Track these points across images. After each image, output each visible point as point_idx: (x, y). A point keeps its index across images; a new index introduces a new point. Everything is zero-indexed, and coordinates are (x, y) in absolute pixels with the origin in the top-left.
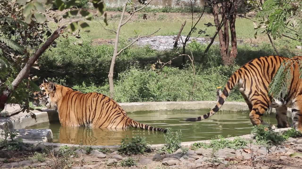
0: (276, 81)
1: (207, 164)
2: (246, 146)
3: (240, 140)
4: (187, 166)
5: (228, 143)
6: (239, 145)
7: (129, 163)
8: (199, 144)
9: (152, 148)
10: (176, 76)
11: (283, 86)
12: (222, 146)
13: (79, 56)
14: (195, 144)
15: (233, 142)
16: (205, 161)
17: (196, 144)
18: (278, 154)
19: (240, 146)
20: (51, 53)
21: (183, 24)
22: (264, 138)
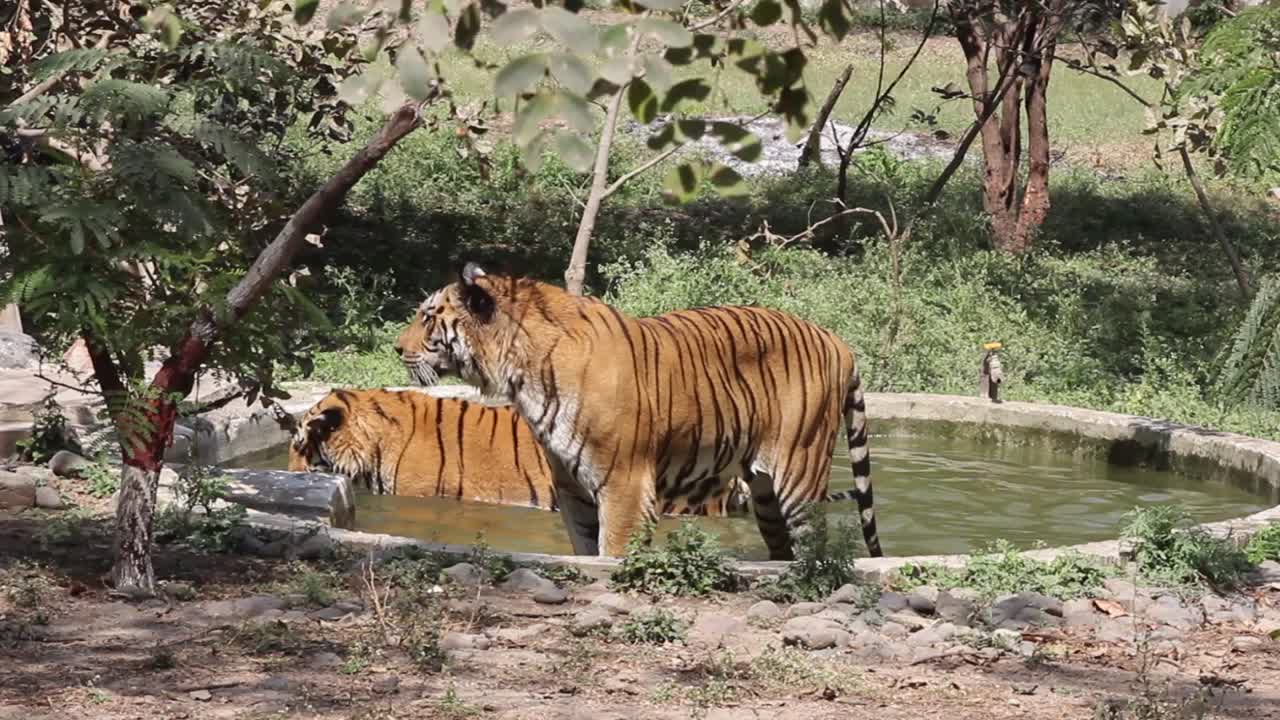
0: (1239, 345)
1: (955, 650)
2: (1100, 588)
3: (1078, 563)
4: (879, 655)
5: (1031, 572)
6: (1073, 580)
7: (657, 629)
8: (923, 569)
9: (744, 575)
10: (820, 286)
11: (1266, 364)
12: (1012, 583)
13: (435, 180)
14: (907, 567)
15: (1053, 569)
16: (946, 640)
17: (911, 571)
18: (1225, 627)
19: (1079, 585)
20: (327, 160)
21: (841, 80)
22: (1168, 558)
